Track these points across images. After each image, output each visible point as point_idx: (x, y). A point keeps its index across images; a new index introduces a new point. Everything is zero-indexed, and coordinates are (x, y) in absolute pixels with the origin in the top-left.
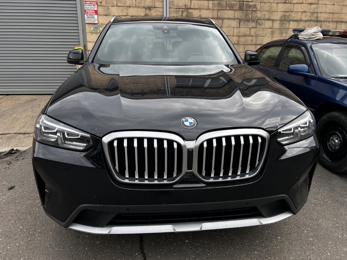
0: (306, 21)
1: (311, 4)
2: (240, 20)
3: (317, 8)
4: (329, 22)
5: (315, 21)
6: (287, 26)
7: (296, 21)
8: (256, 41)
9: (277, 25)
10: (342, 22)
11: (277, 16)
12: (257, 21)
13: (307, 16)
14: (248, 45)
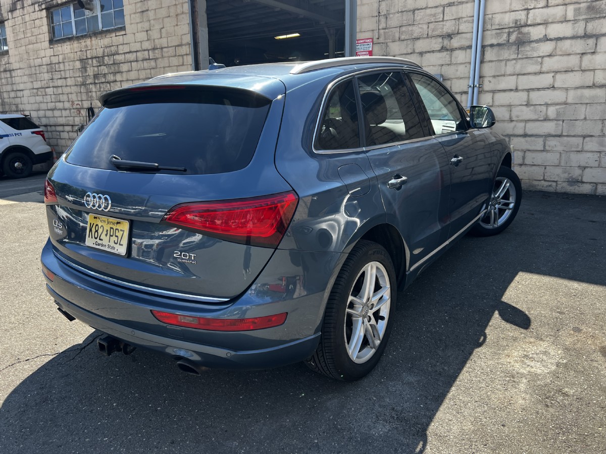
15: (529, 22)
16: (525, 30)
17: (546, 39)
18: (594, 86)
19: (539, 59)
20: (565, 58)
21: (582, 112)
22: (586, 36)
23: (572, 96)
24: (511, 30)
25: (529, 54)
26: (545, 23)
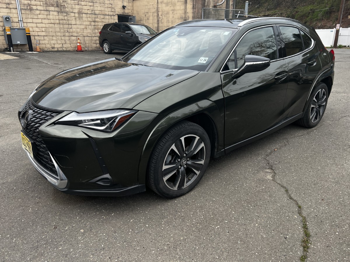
0: (90, 14)
1: (90, 6)
2: (58, 12)
3: (94, 8)
4: (100, 15)
5: (94, 14)
6: (82, 16)
7: (86, 14)
8: (68, 22)
9: (77, 15)
10: (106, 15)
11: (76, 11)
12: (67, 13)
13: (90, 11)
14: (64, 24)
15: (32, 4)
16: (31, 6)
17: (37, 10)
18: (51, 23)
19: (37, 15)
20: (43, 15)
21: (50, 30)
22: (47, 11)
23: (47, 26)
24: (27, 5)
25: (34, 13)
26: (36, 5)
